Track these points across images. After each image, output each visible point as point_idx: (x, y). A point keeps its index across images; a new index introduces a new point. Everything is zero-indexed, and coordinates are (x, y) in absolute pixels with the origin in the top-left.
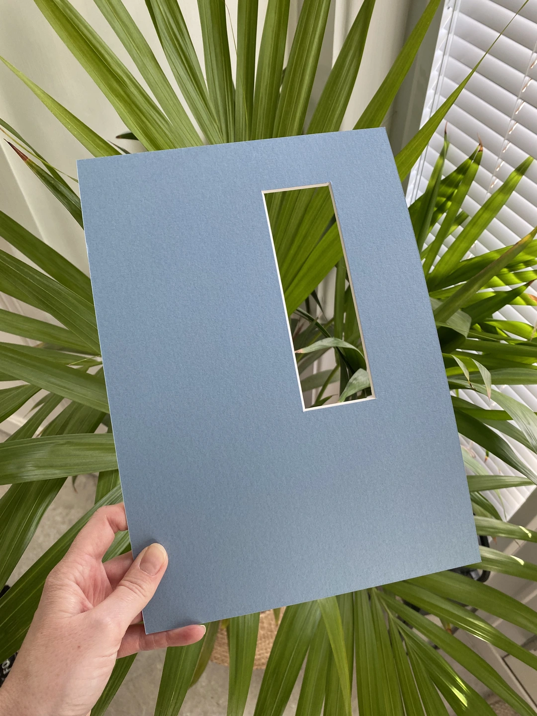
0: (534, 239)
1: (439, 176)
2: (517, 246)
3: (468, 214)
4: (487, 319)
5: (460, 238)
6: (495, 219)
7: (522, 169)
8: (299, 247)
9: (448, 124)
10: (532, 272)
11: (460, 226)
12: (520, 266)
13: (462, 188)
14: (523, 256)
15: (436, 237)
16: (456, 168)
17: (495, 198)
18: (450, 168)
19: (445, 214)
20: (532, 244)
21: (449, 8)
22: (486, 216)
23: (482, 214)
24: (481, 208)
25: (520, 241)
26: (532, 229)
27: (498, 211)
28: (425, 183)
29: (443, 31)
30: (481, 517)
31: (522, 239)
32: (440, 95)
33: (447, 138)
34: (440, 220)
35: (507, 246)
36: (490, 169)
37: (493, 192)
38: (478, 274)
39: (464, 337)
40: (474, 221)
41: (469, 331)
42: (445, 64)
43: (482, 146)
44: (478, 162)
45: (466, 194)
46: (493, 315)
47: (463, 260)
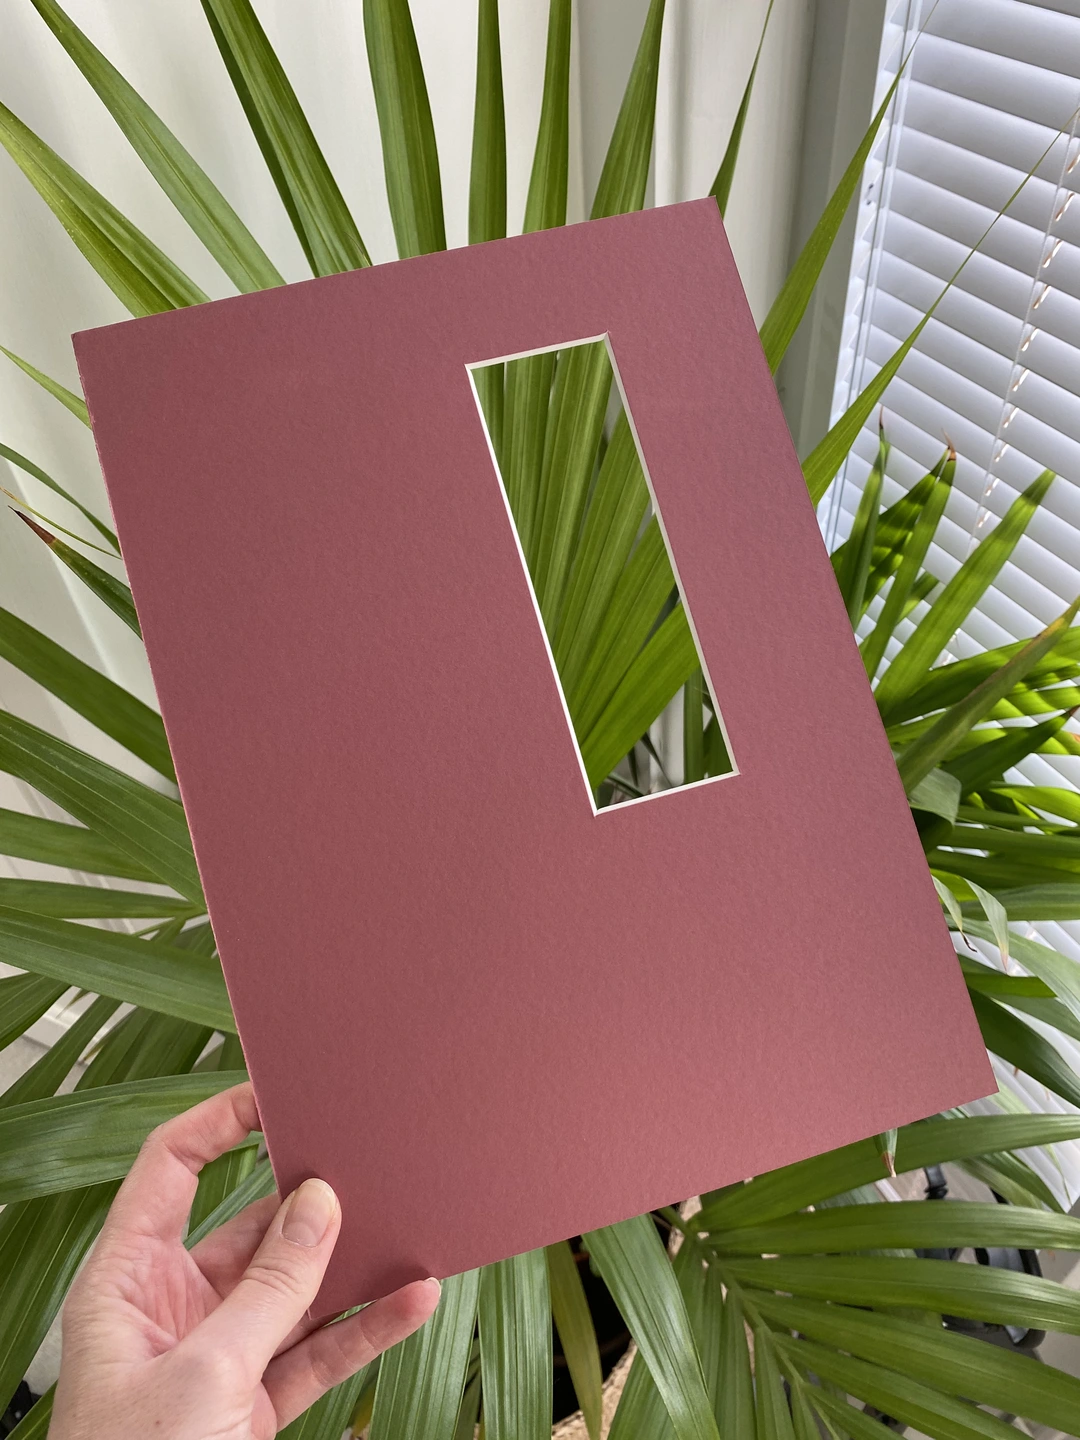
0: (1073, 625)
1: (875, 507)
2: (1039, 640)
3: (938, 577)
4: (994, 783)
5: (927, 624)
6: (991, 588)
7: (1035, 494)
8: (606, 658)
9: (885, 409)
10: (1074, 690)
11: (923, 602)
12: (1050, 678)
13: (921, 529)
14: (1053, 660)
15: (878, 623)
16: (907, 492)
17: (988, 548)
18: (894, 491)
19: (892, 579)
20: (1065, 638)
21: (869, 203)
22: (973, 582)
23: (965, 579)
24: (962, 569)
25: (1045, 631)
26: (1066, 606)
27: (996, 574)
28: (848, 520)
29: (861, 245)
30: (1015, 1204)
31: (1049, 626)
32: (867, 360)
33: (886, 437)
34: (882, 590)
35: (1021, 641)
36: (974, 492)
37: (984, 538)
38: (966, 699)
39: (949, 823)
40: (950, 594)
41: (960, 810)
42: (871, 301)
43: (953, 451)
44: (948, 480)
45: (931, 540)
46: (1006, 775)
47: (935, 666)
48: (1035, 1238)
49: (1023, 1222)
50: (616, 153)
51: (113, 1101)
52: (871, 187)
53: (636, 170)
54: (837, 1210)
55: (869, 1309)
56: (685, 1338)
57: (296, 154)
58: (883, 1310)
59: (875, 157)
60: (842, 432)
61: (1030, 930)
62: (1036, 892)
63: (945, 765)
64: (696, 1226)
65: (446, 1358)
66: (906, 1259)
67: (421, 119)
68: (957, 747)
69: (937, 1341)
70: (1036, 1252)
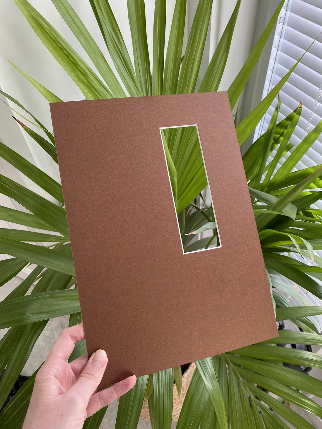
1: (275, 122)
3: (294, 144)
4: (307, 208)
5: (289, 159)
6: (311, 148)
8: (191, 167)
11: (288, 152)
13: (290, 129)
15: (274, 158)
16: (286, 117)
17: (311, 136)
18: (282, 117)
19: (279, 145)
21: (280, 23)
22: (305, 146)
23: (303, 145)
24: (302, 142)
27: (313, 144)
29: (276, 37)
30: (306, 332)
32: (276, 75)
33: (280, 100)
34: (276, 148)
35: (319, 165)
36: (307, 118)
37: (309, 132)
38: (301, 182)
39: (293, 220)
40: (298, 150)
41: (296, 216)
42: (279, 56)
43: (301, 105)
44: (299, 114)
45: (292, 133)
46: (311, 206)
47: (291, 172)
48: (312, 342)
49: (309, 337)
50: (201, 4)
51: (44, 297)
52: (281, 17)
53: (207, 9)
55: (262, 360)
56: (212, 367)
58: (267, 361)
60: (269, 97)
62: (319, 241)
63: (292, 203)
66: (274, 347)
68: (297, 197)
69: (282, 370)
70: (311, 345)
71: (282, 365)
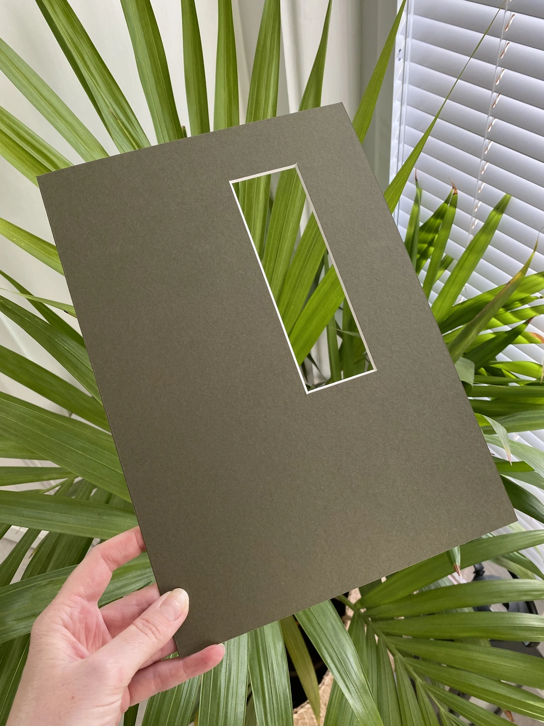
0: (526, 276)
1: (417, 223)
2: (509, 285)
3: (453, 257)
4: (491, 362)
5: (449, 282)
6: (482, 260)
7: (501, 208)
9: (417, 170)
10: (529, 309)
11: (446, 271)
12: (516, 304)
13: (442, 232)
14: (518, 295)
16: (433, 213)
17: (478, 239)
18: (426, 214)
19: (429, 260)
20: (523, 282)
21: (400, 60)
22: (472, 258)
23: (467, 258)
24: (466, 251)
25: (512, 280)
26: (522, 266)
27: (484, 252)
29: (397, 83)
30: (522, 578)
31: (514, 277)
32: (405, 145)
33: (419, 186)
34: (424, 266)
35: (499, 287)
36: (468, 211)
37: (476, 234)
38: (474, 319)
39: (470, 385)
40: (461, 265)
41: (475, 377)
42: (405, 113)
43: (456, 189)
44: (454, 204)
45: (448, 238)
46: (497, 357)
47: (455, 304)
48: (534, 595)
49: (526, 587)
50: (262, 43)
51: (39, 584)
52: (400, 50)
53: (273, 51)
54: (430, 591)
55: (452, 640)
56: (359, 671)
57: (86, 58)
59: (400, 34)
60: (397, 184)
61: (516, 437)
62: (518, 417)
63: (465, 355)
64: (359, 606)
65: (234, 699)
66: (470, 613)
67: (153, 33)
68: (471, 345)
69: (488, 654)
70: (535, 602)
71: (488, 644)
